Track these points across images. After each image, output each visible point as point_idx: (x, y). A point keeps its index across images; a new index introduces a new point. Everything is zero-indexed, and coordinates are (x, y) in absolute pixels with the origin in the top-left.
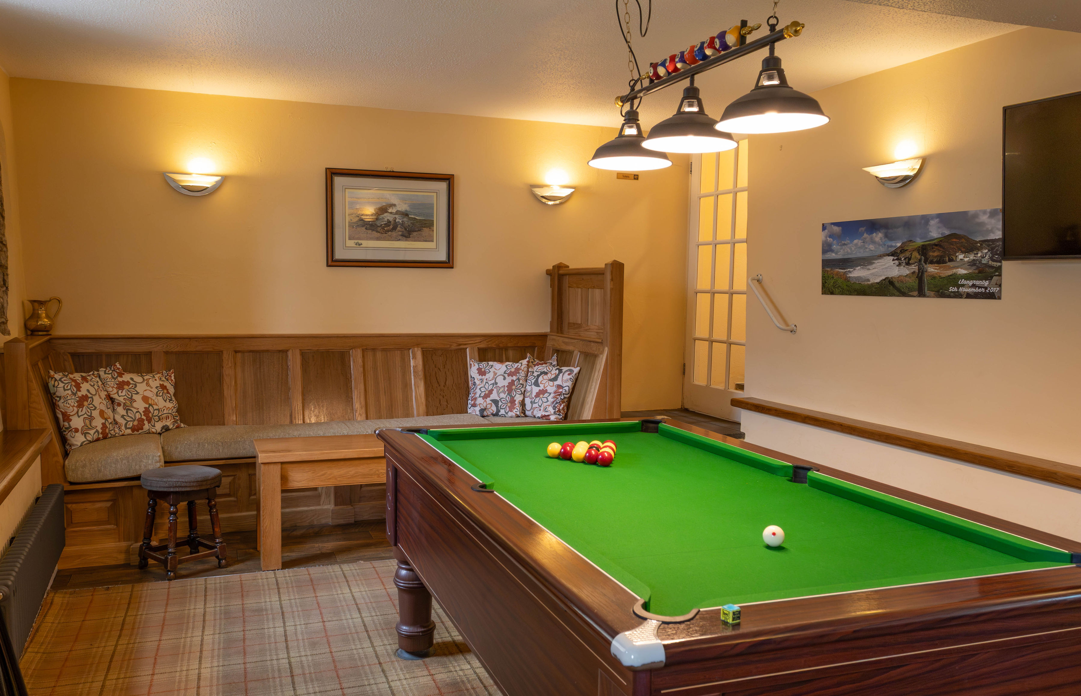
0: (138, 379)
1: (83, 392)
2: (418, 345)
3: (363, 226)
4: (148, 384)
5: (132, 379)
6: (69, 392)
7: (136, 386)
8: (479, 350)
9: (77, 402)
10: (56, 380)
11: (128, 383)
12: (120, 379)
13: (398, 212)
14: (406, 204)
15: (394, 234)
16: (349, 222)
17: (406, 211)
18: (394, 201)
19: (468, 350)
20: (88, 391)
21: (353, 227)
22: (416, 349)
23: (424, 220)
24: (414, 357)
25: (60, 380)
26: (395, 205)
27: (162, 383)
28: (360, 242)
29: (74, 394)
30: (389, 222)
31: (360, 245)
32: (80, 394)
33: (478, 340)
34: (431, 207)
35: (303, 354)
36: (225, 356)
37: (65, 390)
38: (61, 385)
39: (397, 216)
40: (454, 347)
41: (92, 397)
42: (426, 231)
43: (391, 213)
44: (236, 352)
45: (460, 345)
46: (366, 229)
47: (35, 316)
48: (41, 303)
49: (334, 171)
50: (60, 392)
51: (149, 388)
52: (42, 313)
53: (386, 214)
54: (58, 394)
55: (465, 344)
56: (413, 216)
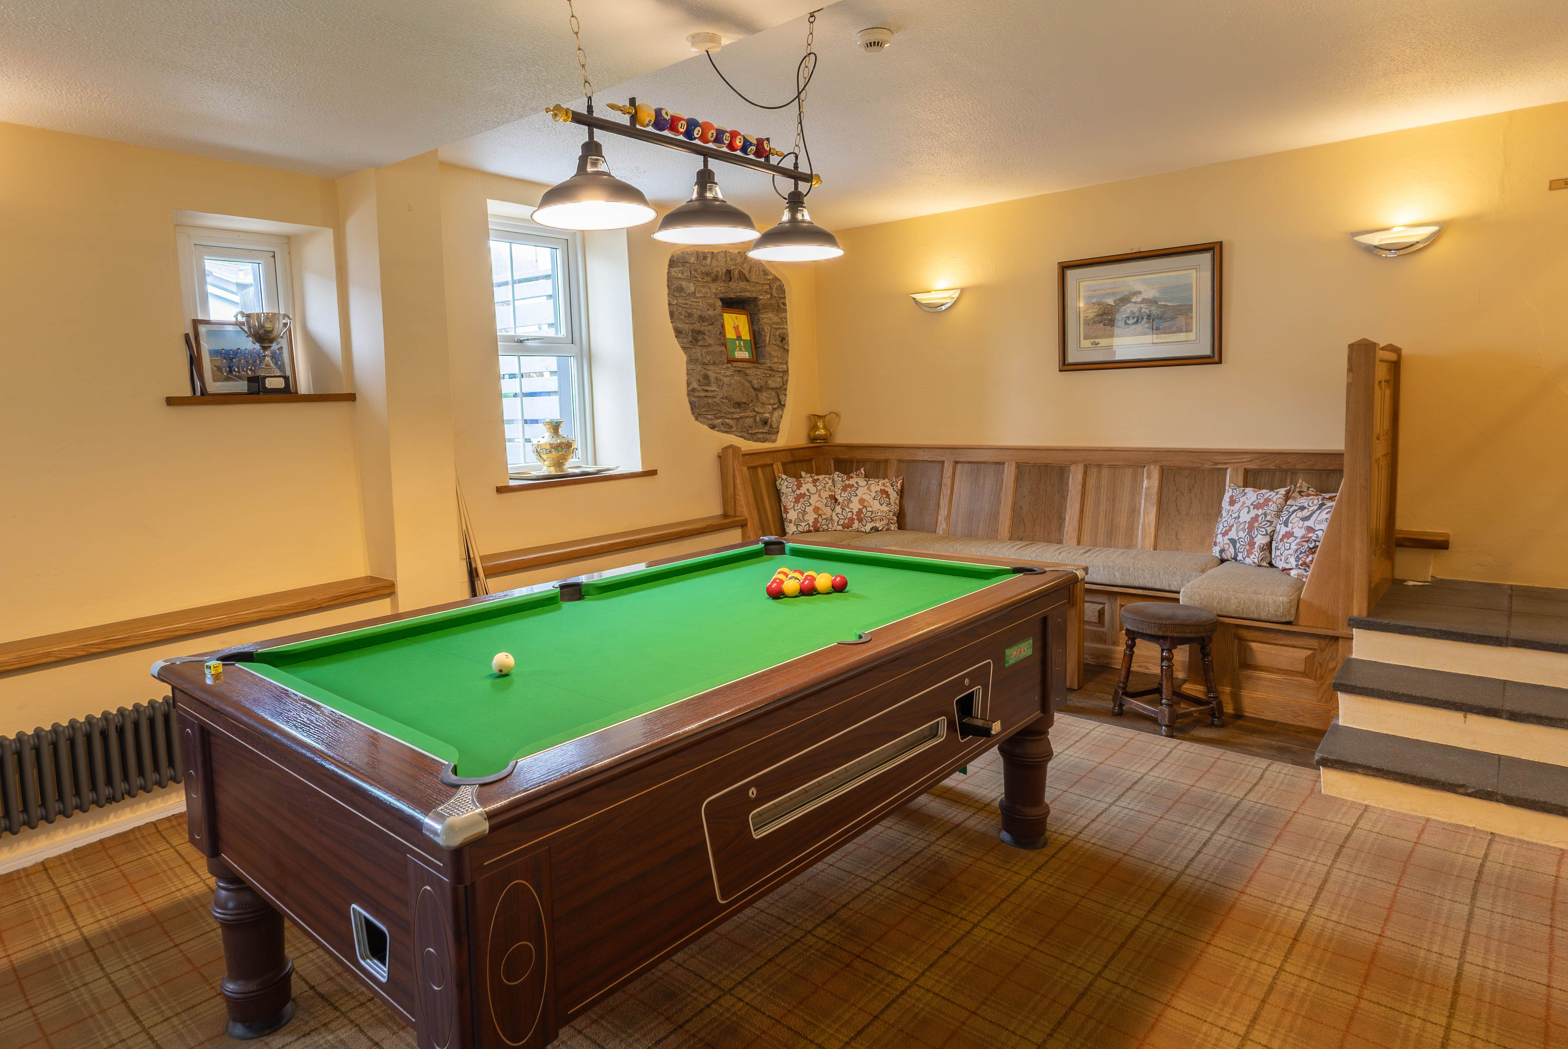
0: (862, 482)
1: (803, 490)
2: (1155, 462)
3: (1101, 322)
4: (869, 489)
5: (857, 483)
6: (790, 490)
7: (858, 488)
8: (1246, 472)
9: (795, 498)
10: (782, 479)
11: (852, 486)
12: (847, 482)
13: (1144, 301)
14: (1154, 289)
15: (1139, 327)
16: (1084, 320)
17: (1155, 297)
18: (1139, 287)
19: (1229, 471)
20: (808, 490)
21: (1089, 325)
22: (1152, 467)
23: (1180, 306)
24: (1149, 477)
25: (786, 479)
26: (1140, 293)
27: (883, 488)
28: (1097, 341)
29: (793, 492)
30: (1132, 313)
31: (1096, 344)
32: (798, 492)
33: (1247, 458)
34: (1188, 288)
35: (1019, 466)
36: (946, 465)
37: (787, 488)
38: (786, 483)
39: (1142, 305)
40: (1208, 466)
41: (810, 496)
42: (1181, 320)
43: (1135, 303)
44: (956, 462)
45: (1217, 464)
46: (1104, 325)
47: (815, 427)
48: (819, 417)
49: (1064, 264)
50: (784, 489)
51: (868, 492)
52: (820, 424)
53: (1128, 305)
54: (782, 491)
55: (1225, 463)
56: (1163, 303)
